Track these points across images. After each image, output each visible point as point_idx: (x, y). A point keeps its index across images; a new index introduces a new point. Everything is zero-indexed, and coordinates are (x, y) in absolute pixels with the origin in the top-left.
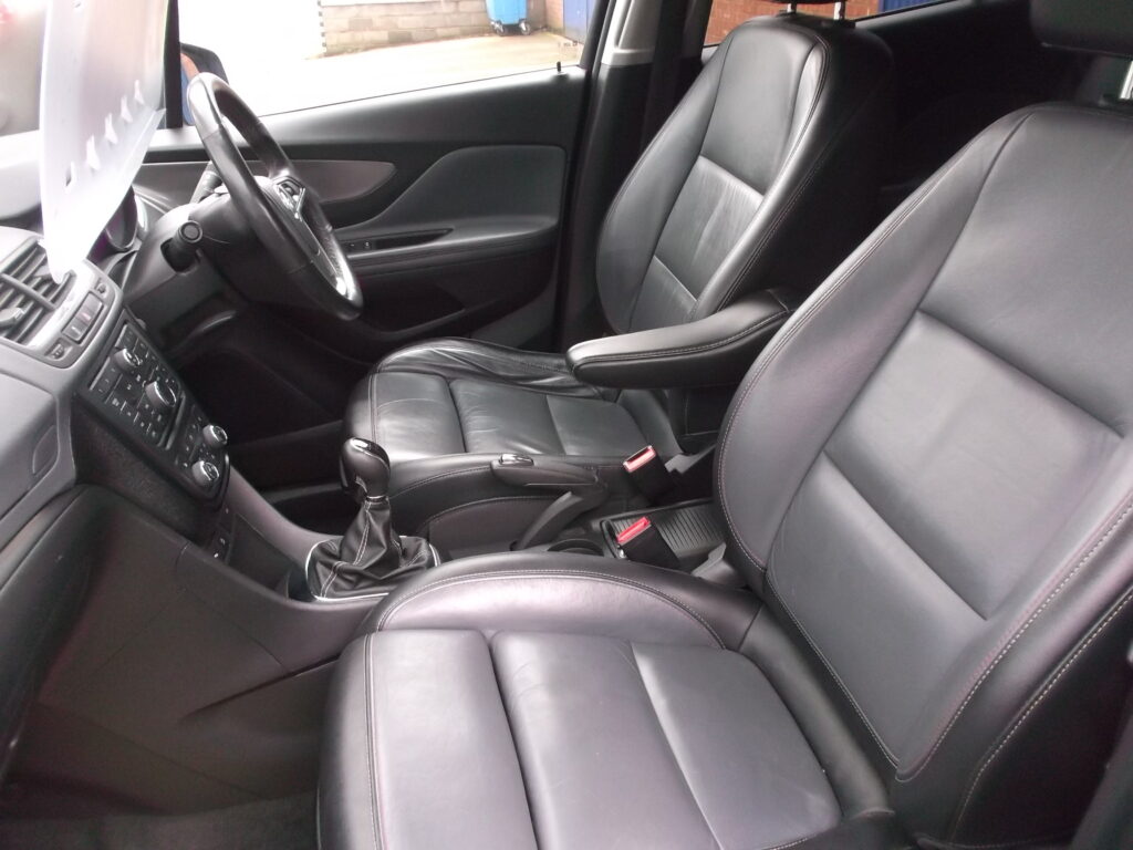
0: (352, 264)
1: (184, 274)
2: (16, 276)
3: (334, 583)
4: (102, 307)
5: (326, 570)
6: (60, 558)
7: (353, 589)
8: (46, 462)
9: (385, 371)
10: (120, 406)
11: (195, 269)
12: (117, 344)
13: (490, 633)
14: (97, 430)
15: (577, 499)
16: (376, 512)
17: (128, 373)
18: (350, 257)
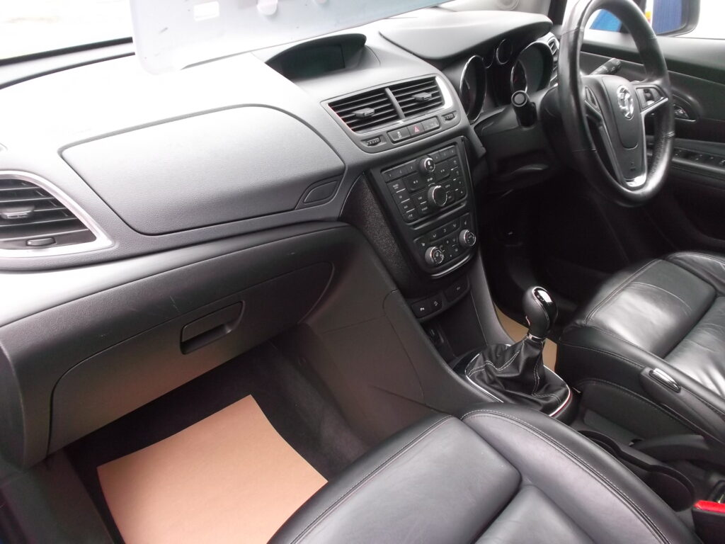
0: (671, 166)
1: (525, 129)
2: (394, 94)
3: (481, 372)
4: (438, 128)
5: (482, 362)
6: (293, 253)
7: (488, 385)
8: (320, 199)
9: (671, 261)
10: (398, 190)
11: (532, 128)
12: (430, 155)
13: (526, 480)
14: (369, 196)
15: (704, 446)
16: (529, 346)
17: (423, 174)
18: (675, 160)
